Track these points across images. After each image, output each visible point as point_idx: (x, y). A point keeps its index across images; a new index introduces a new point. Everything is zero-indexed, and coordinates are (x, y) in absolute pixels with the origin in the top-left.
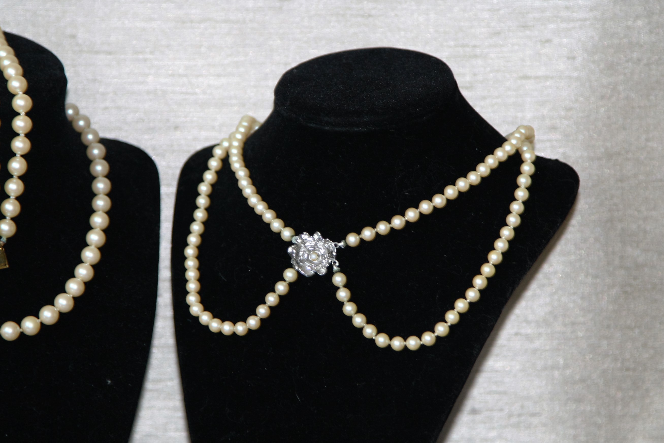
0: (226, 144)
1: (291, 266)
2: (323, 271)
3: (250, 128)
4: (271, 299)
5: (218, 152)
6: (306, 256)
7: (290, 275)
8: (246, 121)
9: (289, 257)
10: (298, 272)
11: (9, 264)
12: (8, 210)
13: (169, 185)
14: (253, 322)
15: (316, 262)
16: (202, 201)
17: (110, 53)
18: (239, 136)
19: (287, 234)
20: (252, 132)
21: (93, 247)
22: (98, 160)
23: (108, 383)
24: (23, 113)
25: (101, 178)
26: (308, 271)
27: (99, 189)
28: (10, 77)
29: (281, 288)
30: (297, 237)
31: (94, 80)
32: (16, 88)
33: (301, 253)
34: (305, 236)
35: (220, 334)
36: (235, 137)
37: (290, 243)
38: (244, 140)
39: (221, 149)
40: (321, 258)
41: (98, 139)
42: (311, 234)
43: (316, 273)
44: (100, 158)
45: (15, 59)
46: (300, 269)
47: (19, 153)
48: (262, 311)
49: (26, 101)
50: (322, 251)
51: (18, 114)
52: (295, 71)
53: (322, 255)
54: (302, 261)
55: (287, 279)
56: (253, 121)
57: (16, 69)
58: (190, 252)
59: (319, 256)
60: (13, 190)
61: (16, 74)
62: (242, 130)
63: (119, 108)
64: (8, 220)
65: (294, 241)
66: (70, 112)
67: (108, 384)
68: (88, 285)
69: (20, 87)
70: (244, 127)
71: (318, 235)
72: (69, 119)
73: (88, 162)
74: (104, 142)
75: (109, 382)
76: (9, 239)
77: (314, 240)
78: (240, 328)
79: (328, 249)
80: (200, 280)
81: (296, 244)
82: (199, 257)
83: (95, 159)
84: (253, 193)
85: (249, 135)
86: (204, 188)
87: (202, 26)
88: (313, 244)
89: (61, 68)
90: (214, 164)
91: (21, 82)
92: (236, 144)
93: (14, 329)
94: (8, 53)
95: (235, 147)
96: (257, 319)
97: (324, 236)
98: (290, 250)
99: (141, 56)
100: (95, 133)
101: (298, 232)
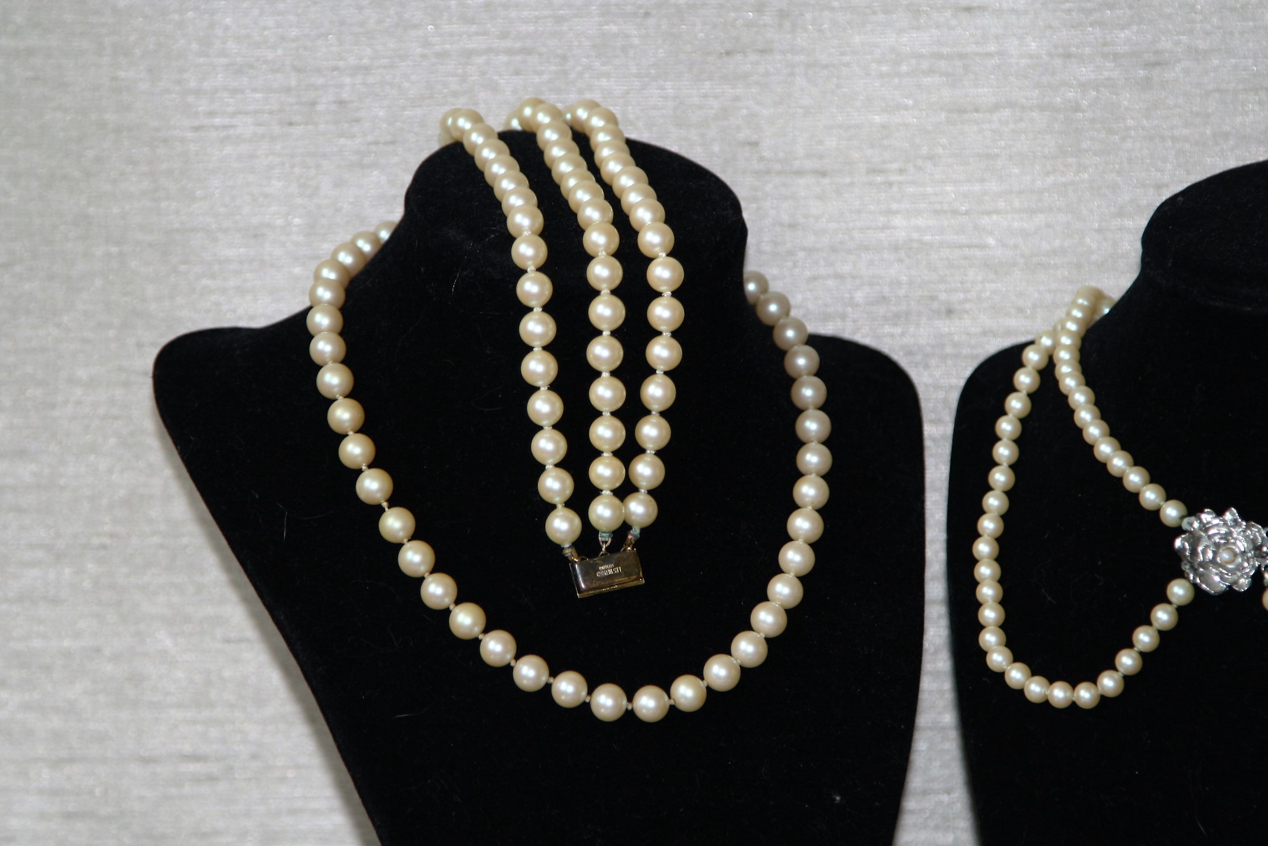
0: (1046, 342)
1: (1182, 575)
2: (1244, 583)
3: (1093, 308)
4: (1144, 638)
5: (1032, 357)
6: (1210, 555)
7: (1178, 591)
8: (1085, 298)
9: (1177, 557)
10: (1196, 586)
11: (645, 576)
12: (642, 476)
13: (937, 422)
14: (1109, 683)
15: (1230, 566)
16: (1004, 452)
17: (824, 174)
18: (1072, 327)
19: (1171, 512)
20: (1098, 317)
21: (800, 542)
22: (805, 378)
23: (835, 800)
24: (668, 294)
25: (811, 412)
26: (1216, 582)
27: (807, 431)
28: (643, 224)
29: (1162, 616)
30: (1193, 518)
31: (793, 226)
32: (654, 246)
33: (1200, 549)
34: (1207, 517)
35: (1046, 705)
36: (1063, 328)
37: (1178, 531)
38: (1083, 333)
39: (1037, 351)
40: (1240, 560)
41: (804, 338)
42: (1219, 513)
43: (1230, 587)
44: (809, 374)
45: (651, 190)
46: (1198, 581)
47: (660, 368)
48: (1127, 661)
49: (673, 270)
50: (1241, 545)
51: (659, 294)
52: (1180, 199)
53: (1244, 553)
54: (1203, 564)
55: (1173, 599)
56: (1098, 296)
57: (654, 211)
58: (983, 548)
59: (1235, 555)
60: (651, 439)
61: (654, 220)
62: (1078, 314)
63: (840, 277)
64: (642, 495)
65: (1185, 525)
66: (751, 287)
67: (836, 802)
68: (792, 614)
69: (660, 245)
70: (1081, 308)
71: (1233, 514)
72: (751, 300)
73: (788, 381)
74: (815, 341)
75: (838, 798)
76: (643, 530)
77: (1225, 524)
78: (1085, 694)
79: (1254, 541)
80: (1004, 602)
81: (1191, 532)
82: (1001, 559)
83: (800, 376)
84: (1103, 435)
85: (1092, 323)
86: (1006, 427)
87: (995, 117)
88: (1223, 530)
89: (735, 205)
90: (1025, 379)
91: (663, 235)
92: (1066, 341)
93: (658, 699)
94: (638, 180)
95: (1066, 347)
96: (1117, 676)
97: (1246, 515)
98: (1178, 543)
99: (879, 179)
100: (799, 326)
101: (1193, 510)
